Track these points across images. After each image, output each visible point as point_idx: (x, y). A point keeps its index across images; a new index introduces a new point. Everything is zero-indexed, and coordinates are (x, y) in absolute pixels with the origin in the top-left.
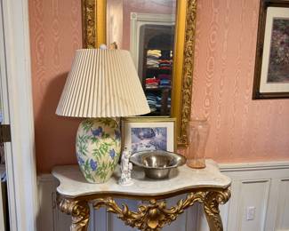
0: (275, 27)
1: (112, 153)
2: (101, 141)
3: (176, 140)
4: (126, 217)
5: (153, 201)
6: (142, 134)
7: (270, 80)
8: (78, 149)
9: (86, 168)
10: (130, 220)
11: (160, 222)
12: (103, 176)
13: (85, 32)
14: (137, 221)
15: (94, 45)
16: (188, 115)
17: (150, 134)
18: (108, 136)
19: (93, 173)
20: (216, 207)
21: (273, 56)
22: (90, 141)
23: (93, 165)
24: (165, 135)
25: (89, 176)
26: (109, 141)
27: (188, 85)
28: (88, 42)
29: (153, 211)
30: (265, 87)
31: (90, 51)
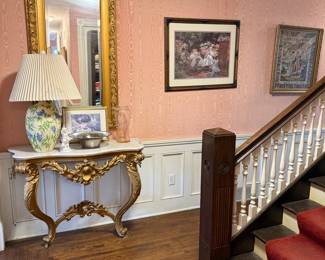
0: (177, 38)
1: (54, 129)
2: (44, 120)
3: (107, 123)
4: (66, 173)
5: (86, 161)
6: (80, 119)
7: (176, 77)
8: (27, 127)
9: (34, 140)
10: (69, 176)
11: (93, 176)
12: (48, 146)
13: (29, 42)
14: (74, 176)
15: (37, 51)
16: (116, 105)
17: (87, 119)
18: (49, 116)
19: (39, 144)
20: (135, 165)
21: (177, 59)
22: (36, 120)
23: (39, 137)
24: (99, 120)
25: (37, 146)
26: (50, 119)
27: (114, 81)
28: (32, 49)
29: (86, 168)
30: (173, 83)
31: (33, 56)
